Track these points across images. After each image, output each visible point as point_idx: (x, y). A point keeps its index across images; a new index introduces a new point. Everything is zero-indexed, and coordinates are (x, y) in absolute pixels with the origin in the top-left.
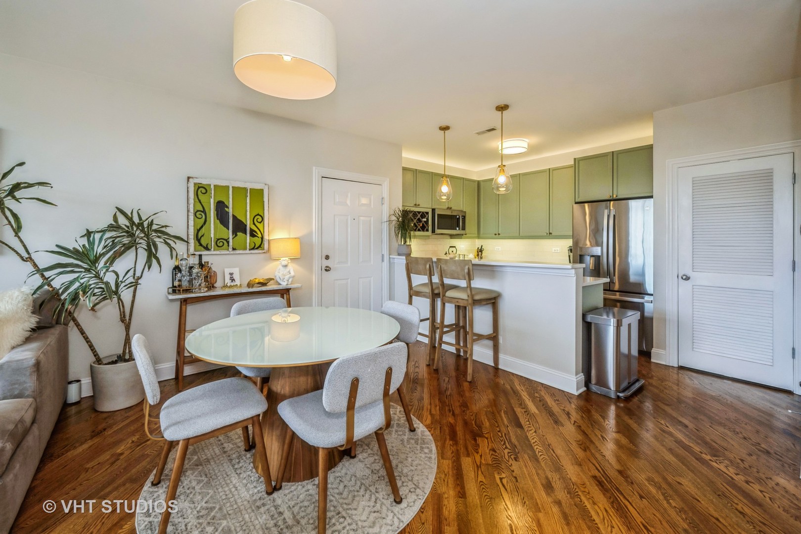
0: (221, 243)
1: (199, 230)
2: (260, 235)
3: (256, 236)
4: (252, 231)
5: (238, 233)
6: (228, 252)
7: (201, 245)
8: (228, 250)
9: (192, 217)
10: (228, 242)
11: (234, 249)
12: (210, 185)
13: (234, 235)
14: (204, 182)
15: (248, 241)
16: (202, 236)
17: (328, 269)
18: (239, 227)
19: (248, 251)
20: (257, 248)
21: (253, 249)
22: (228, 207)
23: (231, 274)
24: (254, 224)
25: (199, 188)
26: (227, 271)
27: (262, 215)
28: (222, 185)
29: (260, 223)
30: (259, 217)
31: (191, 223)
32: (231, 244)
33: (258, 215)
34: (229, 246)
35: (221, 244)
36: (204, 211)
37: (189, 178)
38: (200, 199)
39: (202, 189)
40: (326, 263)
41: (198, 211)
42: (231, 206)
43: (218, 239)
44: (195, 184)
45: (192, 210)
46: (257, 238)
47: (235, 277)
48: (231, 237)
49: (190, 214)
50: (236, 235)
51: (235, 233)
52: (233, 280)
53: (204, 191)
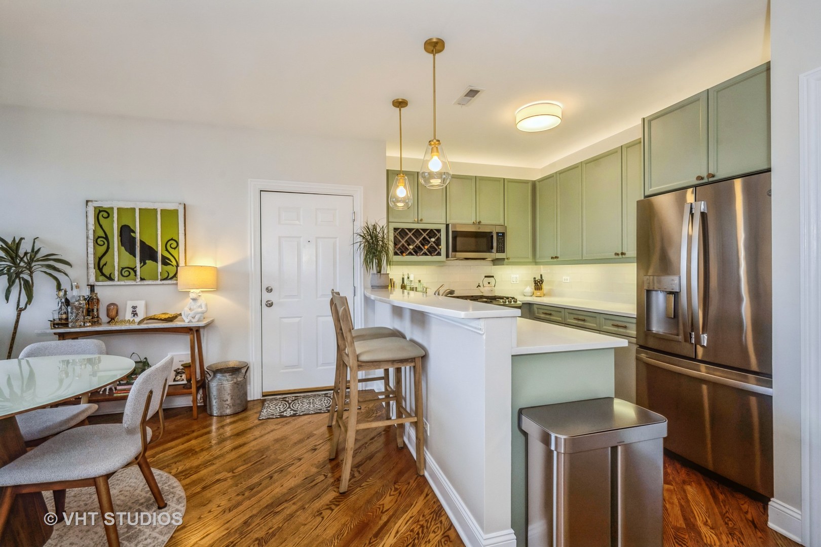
0: (128, 272)
1: (100, 259)
2: (174, 263)
3: (170, 264)
4: (164, 258)
5: (147, 261)
6: (134, 283)
7: (103, 274)
8: (135, 280)
9: (91, 244)
10: (135, 272)
11: (142, 279)
12: (112, 208)
13: (142, 264)
14: (106, 205)
15: (160, 270)
16: (105, 264)
17: (270, 305)
18: (149, 254)
19: (159, 282)
20: (171, 278)
21: (166, 279)
22: (134, 232)
23: (134, 307)
24: (167, 250)
25: (100, 211)
26: (130, 304)
27: (177, 240)
28: (126, 207)
29: (175, 248)
30: (172, 242)
31: (91, 250)
32: (138, 273)
33: (172, 239)
34: (136, 275)
35: (127, 274)
36: (106, 238)
37: (87, 202)
38: (101, 224)
39: (102, 214)
40: (267, 296)
41: (99, 237)
42: (138, 230)
43: (123, 269)
44: (95, 208)
45: (91, 236)
46: (171, 266)
47: (138, 310)
48: (138, 265)
49: (89, 241)
50: (145, 263)
51: (143, 261)
52: (135, 314)
53: (105, 215)
